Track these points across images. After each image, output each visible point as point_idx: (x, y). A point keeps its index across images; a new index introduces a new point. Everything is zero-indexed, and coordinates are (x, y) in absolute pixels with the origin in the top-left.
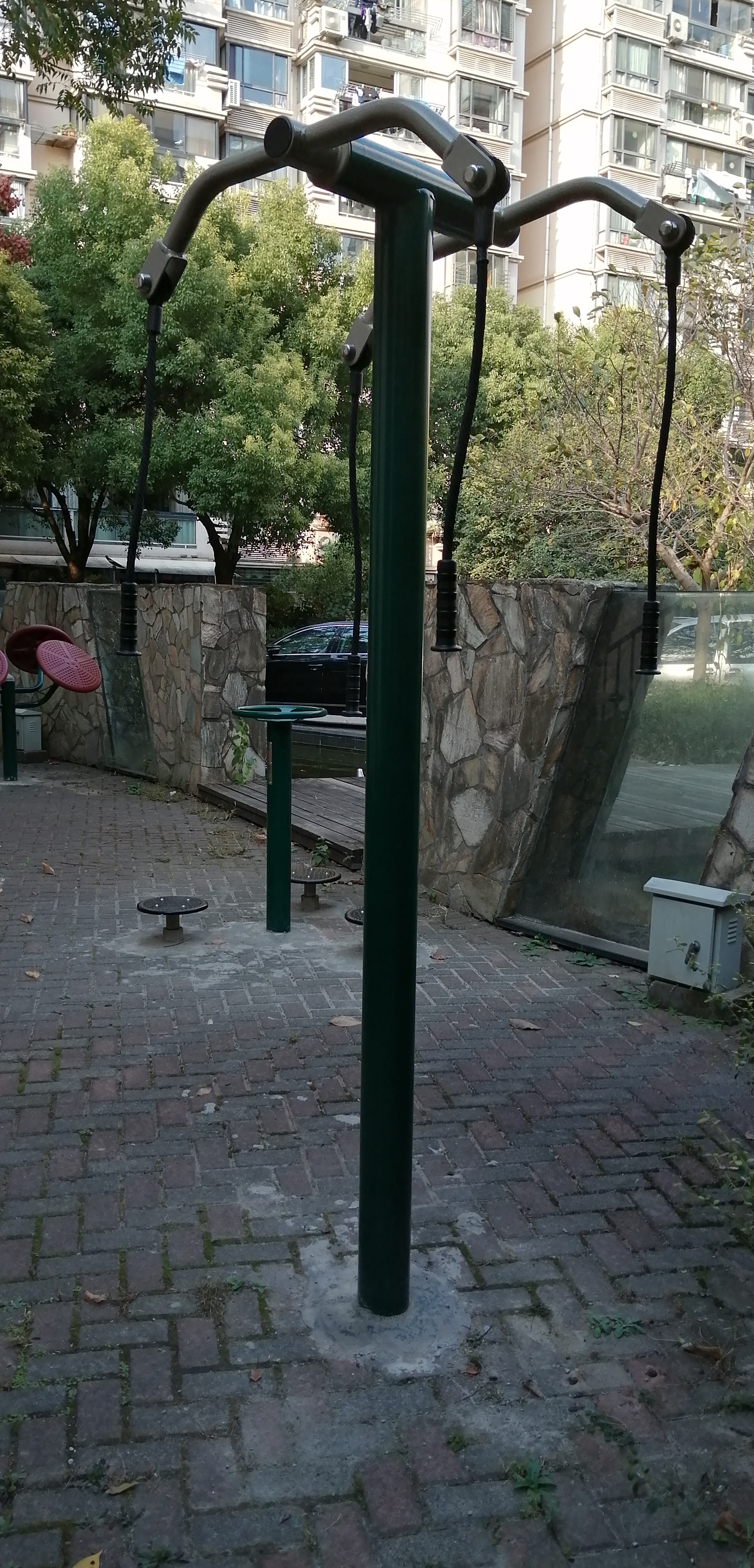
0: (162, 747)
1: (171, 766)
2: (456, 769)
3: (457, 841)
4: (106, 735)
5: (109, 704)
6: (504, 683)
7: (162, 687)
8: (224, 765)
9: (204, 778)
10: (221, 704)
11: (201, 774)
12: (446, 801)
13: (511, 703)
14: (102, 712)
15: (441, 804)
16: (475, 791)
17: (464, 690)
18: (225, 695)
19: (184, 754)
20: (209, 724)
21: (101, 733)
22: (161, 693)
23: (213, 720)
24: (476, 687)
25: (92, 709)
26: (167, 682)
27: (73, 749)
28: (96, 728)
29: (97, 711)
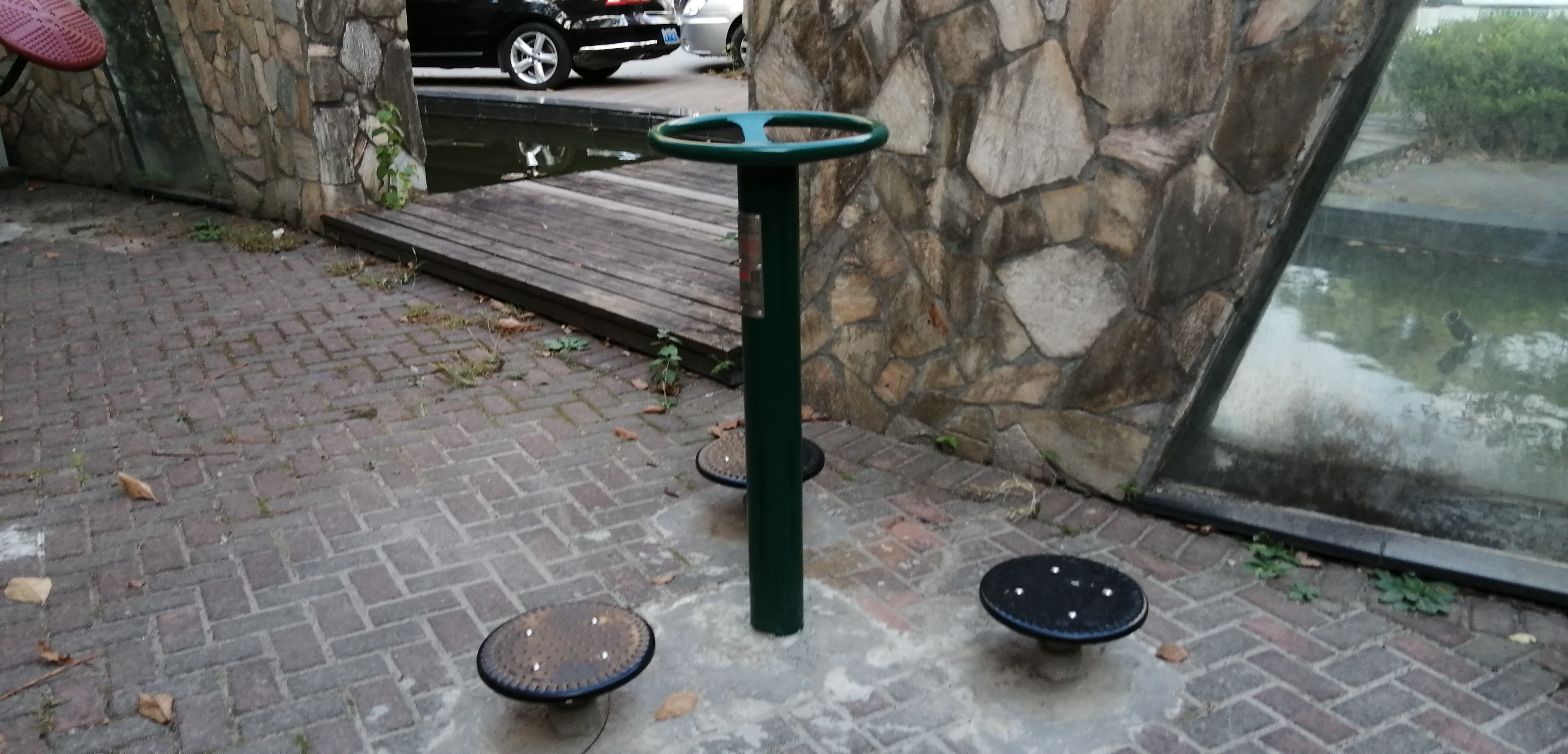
0: (235, 152)
1: (258, 184)
2: (1014, 208)
3: (1015, 346)
4: (122, 135)
5: (118, 84)
6: (1167, 24)
7: (221, 49)
8: (358, 179)
9: (330, 204)
10: (341, 77)
11: (322, 196)
12: (984, 271)
13: (1188, 67)
14: (108, 98)
15: (970, 275)
16: (1070, 252)
17: (1040, 43)
18: (345, 59)
19: (283, 163)
20: (326, 113)
21: (114, 132)
22: (219, 62)
23: (333, 103)
24: (1078, 38)
25: (89, 94)
26: (229, 43)
27: (66, 159)
28: (101, 125)
29: (98, 96)
